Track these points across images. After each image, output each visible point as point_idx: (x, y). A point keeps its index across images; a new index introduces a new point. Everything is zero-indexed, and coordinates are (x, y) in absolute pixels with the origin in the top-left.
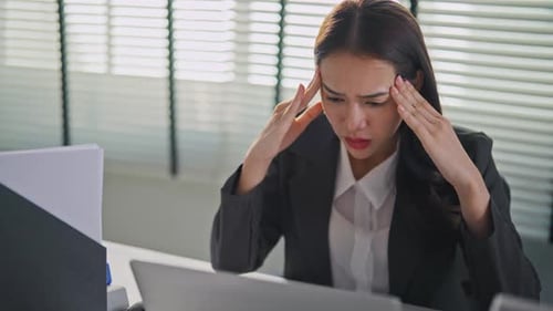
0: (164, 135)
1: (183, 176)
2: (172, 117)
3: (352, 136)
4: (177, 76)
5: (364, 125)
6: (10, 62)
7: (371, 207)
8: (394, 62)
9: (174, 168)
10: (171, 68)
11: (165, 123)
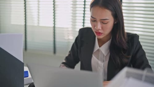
0: (52, 43)
1: (57, 54)
2: (54, 38)
3: (97, 31)
4: (56, 26)
5: (101, 28)
6: (12, 23)
7: (104, 55)
8: (111, 11)
9: (55, 52)
10: (54, 24)
11: (52, 39)
